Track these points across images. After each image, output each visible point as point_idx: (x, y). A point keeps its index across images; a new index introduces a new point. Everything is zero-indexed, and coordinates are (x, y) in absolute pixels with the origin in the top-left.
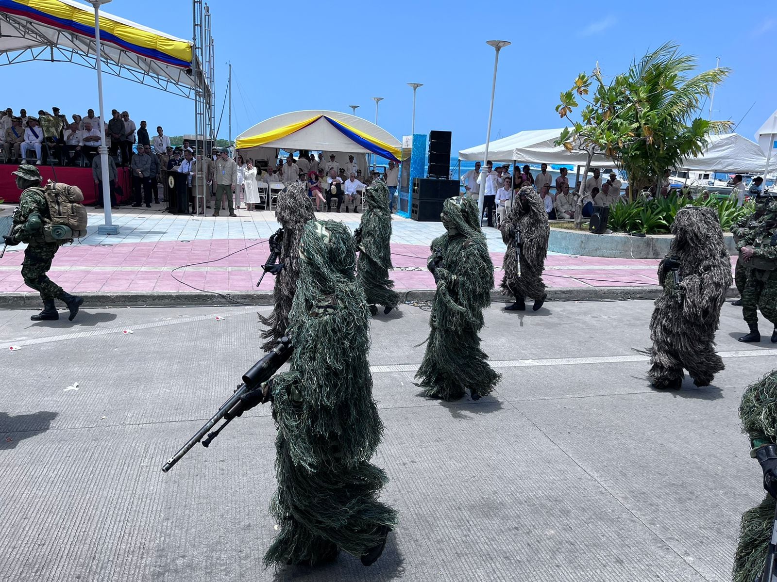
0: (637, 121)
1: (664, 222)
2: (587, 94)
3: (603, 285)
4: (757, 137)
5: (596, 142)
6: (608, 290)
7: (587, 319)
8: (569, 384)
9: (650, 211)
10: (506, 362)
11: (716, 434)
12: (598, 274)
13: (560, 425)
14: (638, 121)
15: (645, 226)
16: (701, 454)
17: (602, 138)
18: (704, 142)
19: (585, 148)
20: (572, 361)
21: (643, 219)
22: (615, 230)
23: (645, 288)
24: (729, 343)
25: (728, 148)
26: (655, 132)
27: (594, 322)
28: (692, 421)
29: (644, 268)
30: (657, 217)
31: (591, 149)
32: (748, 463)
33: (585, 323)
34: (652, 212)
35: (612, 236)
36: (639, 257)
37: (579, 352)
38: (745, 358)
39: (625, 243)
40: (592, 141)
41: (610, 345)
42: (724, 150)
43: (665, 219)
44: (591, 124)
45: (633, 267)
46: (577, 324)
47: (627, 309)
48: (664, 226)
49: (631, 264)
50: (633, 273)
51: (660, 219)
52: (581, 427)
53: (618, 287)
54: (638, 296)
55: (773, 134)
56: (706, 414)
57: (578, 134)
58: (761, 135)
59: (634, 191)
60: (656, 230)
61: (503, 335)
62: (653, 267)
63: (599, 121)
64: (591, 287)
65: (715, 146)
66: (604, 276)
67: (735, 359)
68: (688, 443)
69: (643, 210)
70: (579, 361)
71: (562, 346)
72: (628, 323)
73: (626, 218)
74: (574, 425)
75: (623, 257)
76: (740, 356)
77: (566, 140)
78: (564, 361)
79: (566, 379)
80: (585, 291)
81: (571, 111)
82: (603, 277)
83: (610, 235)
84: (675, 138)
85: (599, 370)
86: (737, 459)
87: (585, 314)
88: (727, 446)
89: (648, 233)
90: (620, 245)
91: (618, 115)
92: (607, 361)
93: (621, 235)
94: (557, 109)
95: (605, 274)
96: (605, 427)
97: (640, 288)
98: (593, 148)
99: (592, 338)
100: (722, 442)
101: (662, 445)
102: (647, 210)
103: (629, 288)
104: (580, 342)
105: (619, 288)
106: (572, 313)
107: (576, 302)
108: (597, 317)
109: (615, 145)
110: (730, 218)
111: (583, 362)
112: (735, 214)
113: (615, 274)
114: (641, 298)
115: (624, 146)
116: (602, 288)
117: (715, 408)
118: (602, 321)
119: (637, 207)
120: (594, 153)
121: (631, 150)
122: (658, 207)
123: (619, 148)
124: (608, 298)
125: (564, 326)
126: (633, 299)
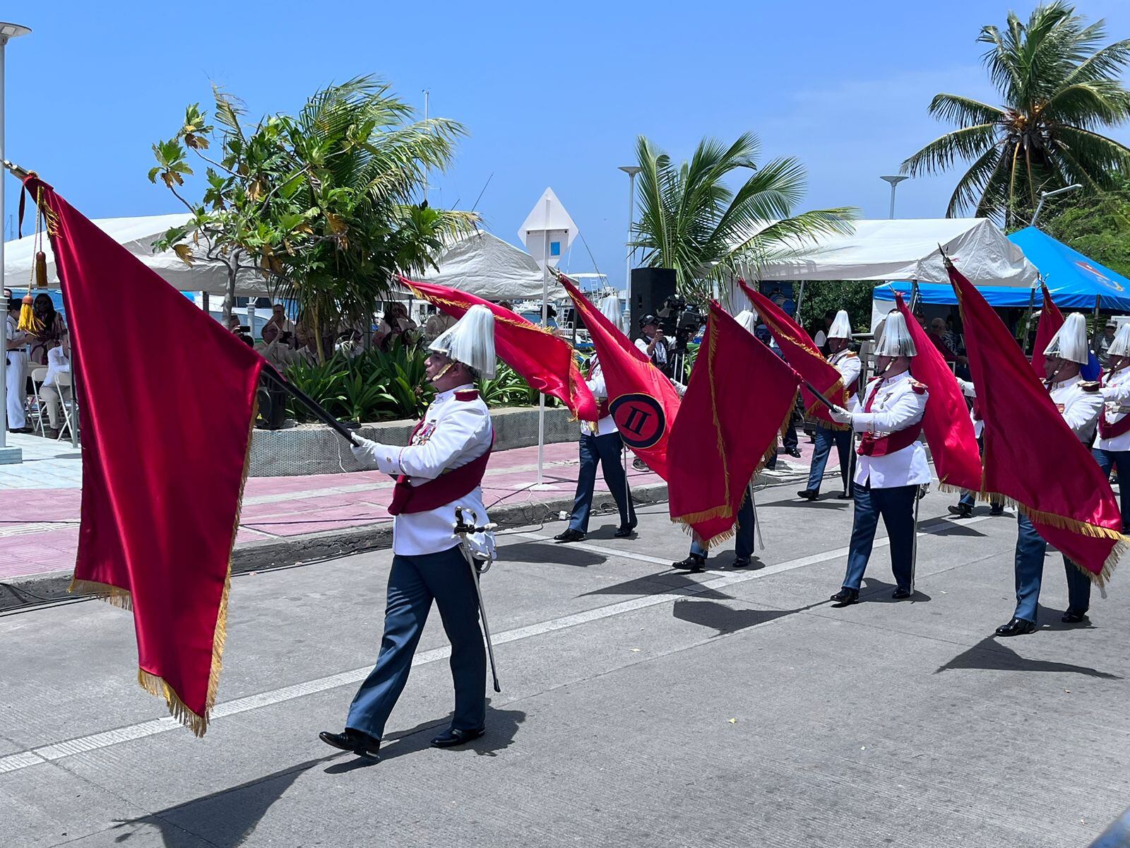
0: (314, 204)
1: (389, 396)
2: (206, 147)
3: (300, 532)
4: (523, 237)
5: (242, 243)
6: (311, 540)
7: (282, 604)
8: (275, 746)
9: (359, 378)
10: (129, 729)
11: (557, 777)
12: (282, 510)
13: (278, 837)
14: (317, 205)
15: (356, 407)
16: (541, 821)
17: (253, 236)
18: (435, 245)
19: (219, 257)
20: (272, 699)
21: (350, 395)
22: (302, 420)
23: (379, 526)
24: (538, 608)
25: (474, 257)
26: (350, 226)
27: (295, 610)
28: (514, 764)
29: (367, 488)
30: (374, 389)
31: (232, 258)
32: (618, 817)
33: (278, 614)
34: (365, 380)
35: (298, 432)
36: (354, 468)
37: (280, 676)
38: (568, 630)
39: (325, 443)
40: (232, 243)
41: (338, 650)
42: (466, 261)
43: (389, 391)
44: (224, 208)
45: (347, 489)
46: (263, 619)
47: (352, 572)
48: (388, 405)
49: (344, 484)
50: (351, 500)
51: (382, 391)
52: (320, 829)
53: (327, 531)
54: (368, 544)
55: (548, 231)
56: (532, 745)
57: (203, 228)
58: (528, 233)
59: (326, 341)
60: (377, 412)
61: (109, 672)
62: (384, 485)
63: (241, 203)
64: (277, 540)
65: (453, 254)
66: (296, 513)
67: (554, 635)
68: (516, 807)
69: (348, 375)
70: (285, 694)
71: (244, 670)
72: (361, 599)
73: (319, 394)
74: (305, 829)
75: (324, 471)
76: (561, 627)
77: (179, 239)
78: (254, 702)
79: (268, 738)
80: (266, 550)
81: (181, 182)
82: (295, 515)
83: (294, 429)
84: (386, 239)
85: (327, 704)
86: (599, 814)
87: (275, 595)
88: (579, 795)
89: (363, 421)
90: (316, 449)
91: (276, 192)
92: (339, 683)
93: (315, 427)
94: (152, 176)
95: (299, 509)
96: (367, 818)
97: (369, 528)
98: (237, 256)
99: (300, 641)
100: (569, 790)
101: (475, 822)
102: (355, 376)
103: (349, 531)
104: (278, 655)
105: (330, 533)
106: (249, 598)
107: (252, 573)
108: (299, 599)
109: (280, 249)
110: (495, 383)
111: (295, 696)
112: (503, 375)
113: (316, 507)
114: (374, 548)
115: (298, 251)
116: (299, 538)
117: (544, 730)
118: (311, 605)
119: (335, 372)
120: (240, 267)
121: (309, 261)
122: (374, 369)
123: (288, 255)
124: (311, 556)
125: (237, 627)
126: (361, 551)
